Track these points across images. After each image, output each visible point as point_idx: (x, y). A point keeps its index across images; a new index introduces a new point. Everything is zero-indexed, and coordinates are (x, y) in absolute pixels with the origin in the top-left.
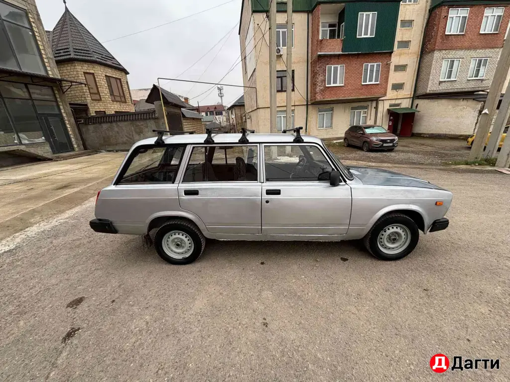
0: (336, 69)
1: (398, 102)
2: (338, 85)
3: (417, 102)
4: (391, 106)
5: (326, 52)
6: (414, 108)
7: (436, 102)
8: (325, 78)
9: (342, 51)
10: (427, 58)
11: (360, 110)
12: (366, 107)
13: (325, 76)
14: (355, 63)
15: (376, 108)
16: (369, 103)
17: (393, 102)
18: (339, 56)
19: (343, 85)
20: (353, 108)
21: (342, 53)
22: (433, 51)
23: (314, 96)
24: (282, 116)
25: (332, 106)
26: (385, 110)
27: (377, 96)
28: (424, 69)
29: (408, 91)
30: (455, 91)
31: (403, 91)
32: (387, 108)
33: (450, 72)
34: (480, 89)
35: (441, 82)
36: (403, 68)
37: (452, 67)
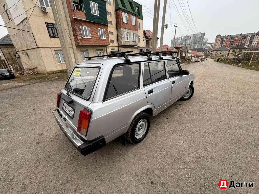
0: (85, 29)
1: (114, 48)
2: (88, 37)
3: (120, 48)
4: (111, 50)
5: (77, 17)
6: (119, 51)
7: (126, 49)
8: (81, 33)
9: (86, 19)
10: (119, 30)
11: (100, 51)
12: (102, 50)
13: (81, 31)
14: (94, 27)
15: (106, 50)
16: (103, 48)
17: (112, 48)
18: (85, 21)
19: (91, 38)
20: (97, 50)
21: (86, 20)
22: (120, 28)
23: (77, 43)
24: (59, 53)
25: (87, 48)
26: (110, 51)
27: (106, 44)
28: (119, 35)
29: (115, 44)
30: (130, 45)
31: (114, 44)
32: (110, 50)
33: (127, 37)
34: (136, 45)
35: (126, 41)
36: (112, 33)
37: (127, 36)
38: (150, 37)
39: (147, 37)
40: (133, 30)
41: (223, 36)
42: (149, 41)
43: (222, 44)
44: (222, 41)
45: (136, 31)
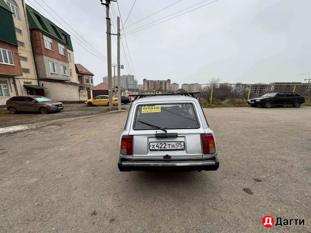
1: (29, 81)
3: (42, 82)
4: (25, 83)
6: (41, 86)
10: (39, 58)
12: (5, 82)
15: (14, 84)
16: (7, 79)
17: (26, 81)
22: (40, 55)
27: (16, 74)
29: (33, 75)
30: (59, 79)
31: (30, 74)
32: (22, 84)
33: (54, 69)
34: (68, 80)
35: (52, 74)
36: (25, 59)
37: (54, 66)
38: (82, 73)
39: (79, 72)
40: (62, 61)
41: (148, 80)
42: (81, 77)
43: (149, 86)
44: (148, 84)
45: (66, 62)
